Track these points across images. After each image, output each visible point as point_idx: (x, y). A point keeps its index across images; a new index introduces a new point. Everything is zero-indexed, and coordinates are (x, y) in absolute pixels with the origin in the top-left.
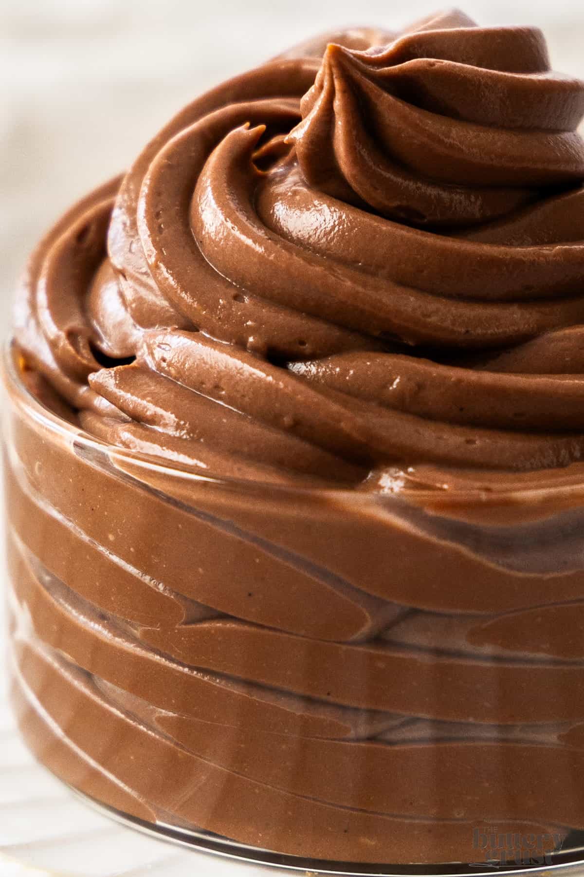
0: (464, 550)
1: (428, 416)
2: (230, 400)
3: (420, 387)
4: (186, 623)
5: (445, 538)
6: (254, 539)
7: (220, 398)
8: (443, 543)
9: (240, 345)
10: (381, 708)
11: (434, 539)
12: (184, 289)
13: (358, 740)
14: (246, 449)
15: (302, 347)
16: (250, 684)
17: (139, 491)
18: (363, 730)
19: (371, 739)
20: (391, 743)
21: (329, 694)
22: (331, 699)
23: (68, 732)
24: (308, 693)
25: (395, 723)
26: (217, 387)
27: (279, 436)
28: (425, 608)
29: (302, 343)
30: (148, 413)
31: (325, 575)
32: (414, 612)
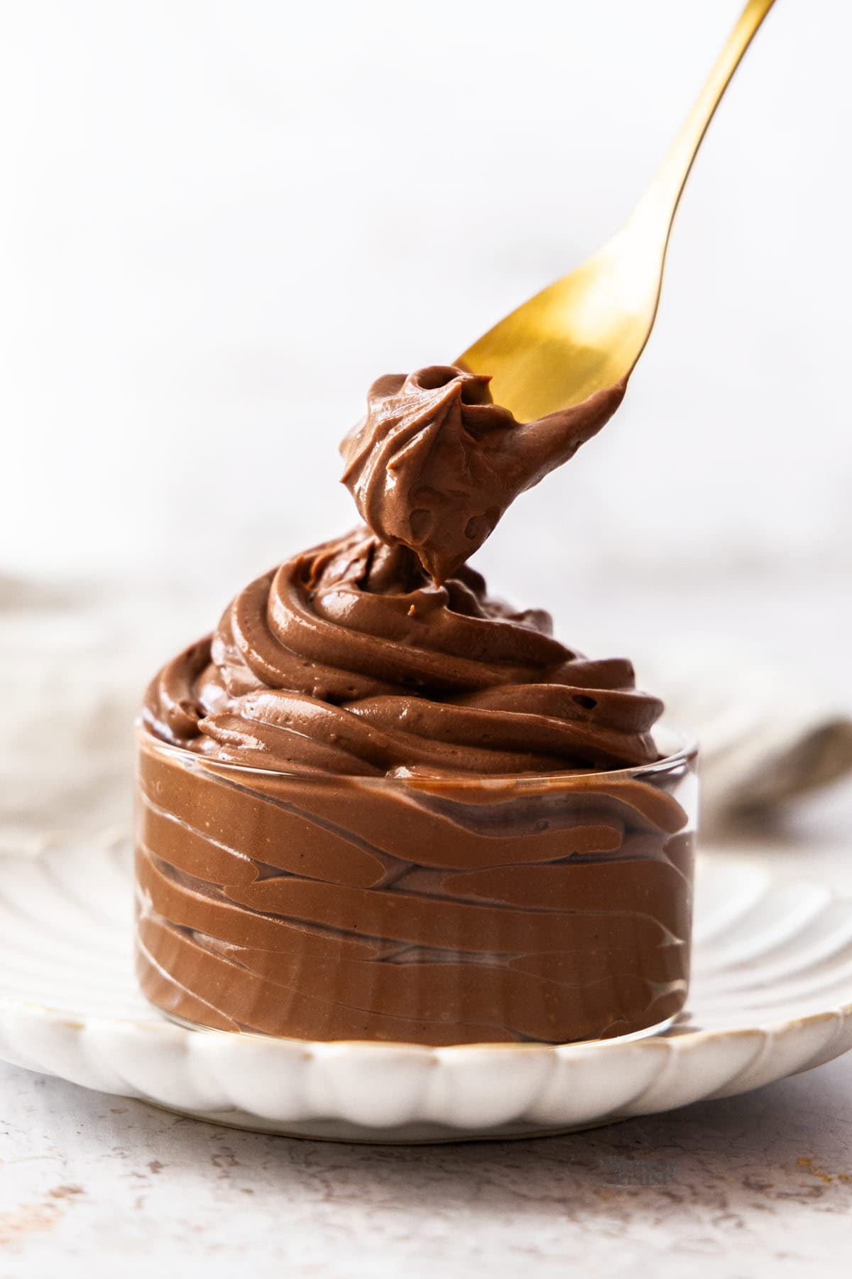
0: (450, 821)
1: (424, 735)
2: (296, 727)
3: (420, 716)
4: (259, 879)
5: (437, 812)
6: (306, 815)
7: (289, 727)
8: (437, 815)
9: (307, 692)
10: (391, 938)
11: (430, 812)
12: (270, 663)
13: (373, 960)
14: (303, 757)
15: (351, 692)
16: (310, 925)
17: (228, 787)
18: (379, 955)
19: (383, 960)
20: (399, 963)
21: (355, 926)
22: (357, 931)
23: (173, 975)
24: (347, 928)
25: (403, 948)
26: (287, 719)
27: (327, 749)
28: (423, 863)
29: (351, 689)
30: (237, 739)
31: (355, 839)
32: (417, 867)
